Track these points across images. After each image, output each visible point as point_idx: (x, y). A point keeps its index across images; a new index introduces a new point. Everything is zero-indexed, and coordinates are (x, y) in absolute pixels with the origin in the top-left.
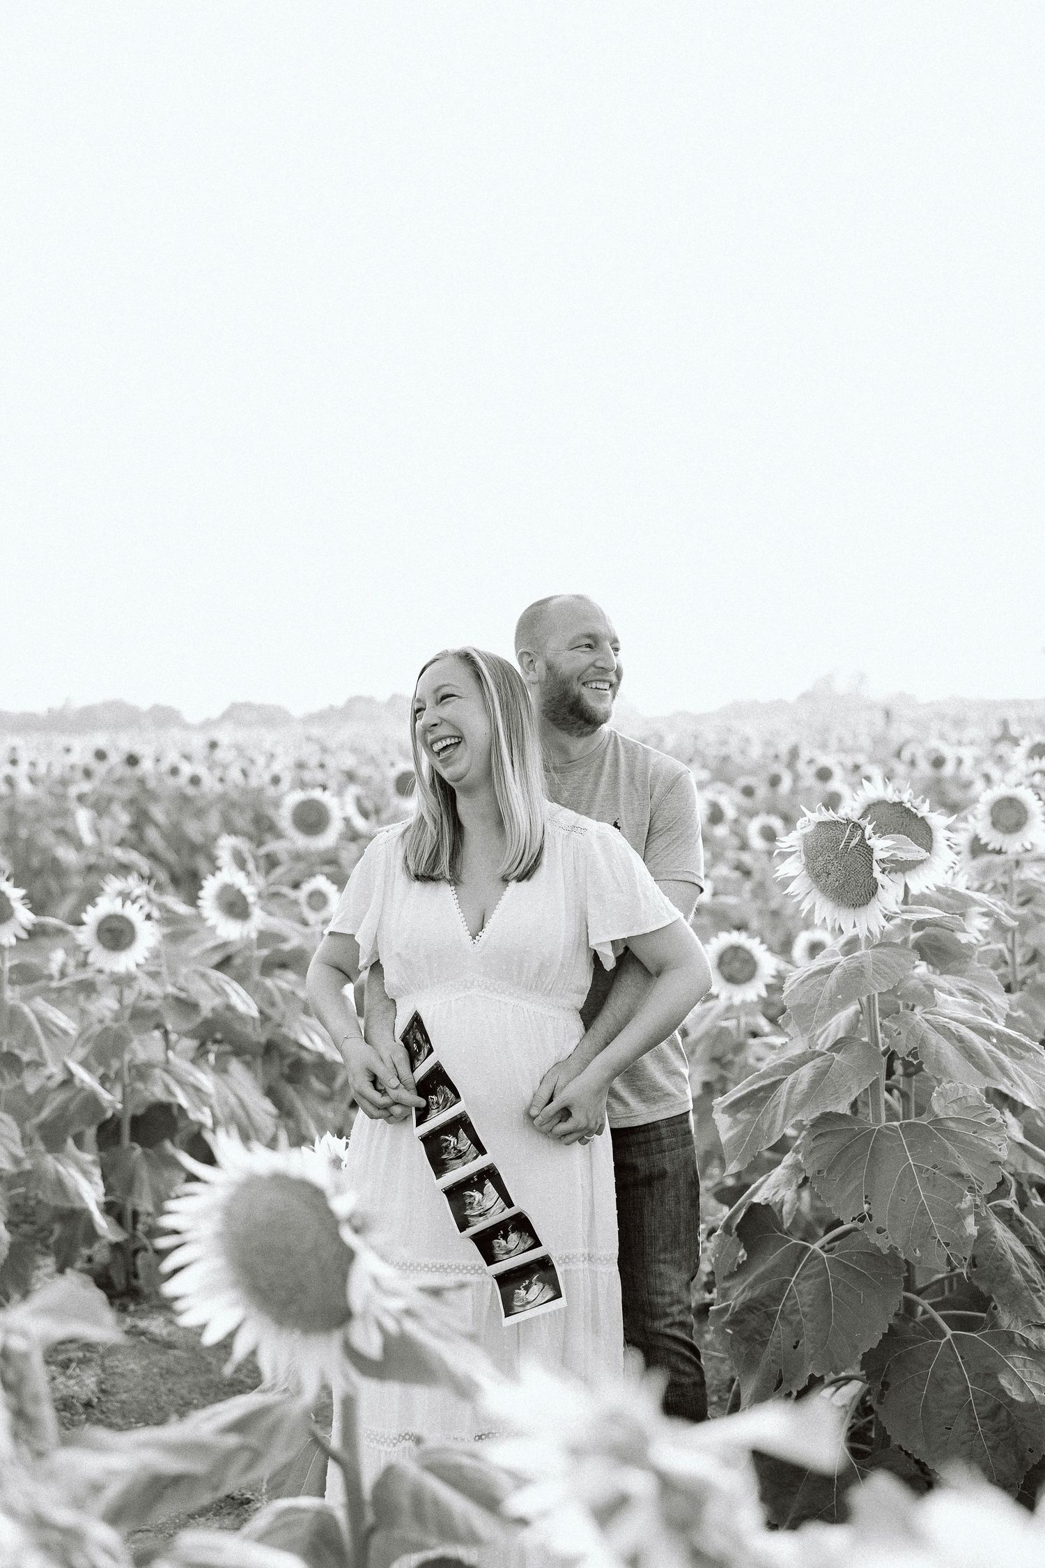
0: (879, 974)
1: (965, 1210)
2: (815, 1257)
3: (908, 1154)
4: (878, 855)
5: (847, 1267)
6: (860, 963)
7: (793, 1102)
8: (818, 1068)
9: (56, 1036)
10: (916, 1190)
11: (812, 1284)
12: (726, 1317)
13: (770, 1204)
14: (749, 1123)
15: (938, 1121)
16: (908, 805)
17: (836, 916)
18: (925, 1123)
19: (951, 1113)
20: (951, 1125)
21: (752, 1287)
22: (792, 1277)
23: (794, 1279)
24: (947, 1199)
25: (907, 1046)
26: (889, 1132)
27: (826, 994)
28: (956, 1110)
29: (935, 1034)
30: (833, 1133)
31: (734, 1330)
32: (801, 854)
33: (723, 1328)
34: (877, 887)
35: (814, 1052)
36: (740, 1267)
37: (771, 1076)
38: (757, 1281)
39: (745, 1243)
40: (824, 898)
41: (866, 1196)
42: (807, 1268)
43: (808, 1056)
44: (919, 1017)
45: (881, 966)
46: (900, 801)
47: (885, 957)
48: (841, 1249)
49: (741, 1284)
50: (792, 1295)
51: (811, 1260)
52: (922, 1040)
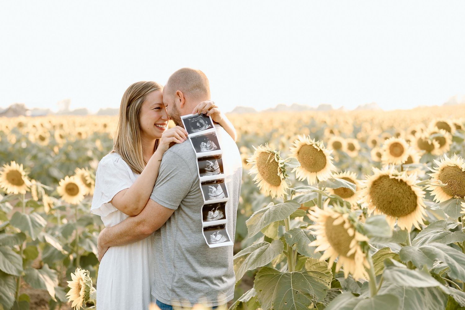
1: (311, 309)
3: (292, 286)
4: (280, 166)
7: (250, 263)
10: (292, 300)
13: (245, 302)
15: (306, 272)
16: (314, 146)
17: (270, 189)
18: (301, 273)
19: (312, 269)
20: (311, 274)
24: (303, 304)
25: (293, 242)
26: (286, 276)
27: (260, 221)
28: (314, 268)
29: (306, 238)
30: (266, 275)
32: (256, 165)
34: (281, 179)
35: (264, 243)
37: (246, 252)
40: (266, 182)
41: (273, 301)
43: (261, 244)
44: (302, 230)
45: (284, 210)
46: (312, 144)
47: (287, 206)
52: (300, 240)
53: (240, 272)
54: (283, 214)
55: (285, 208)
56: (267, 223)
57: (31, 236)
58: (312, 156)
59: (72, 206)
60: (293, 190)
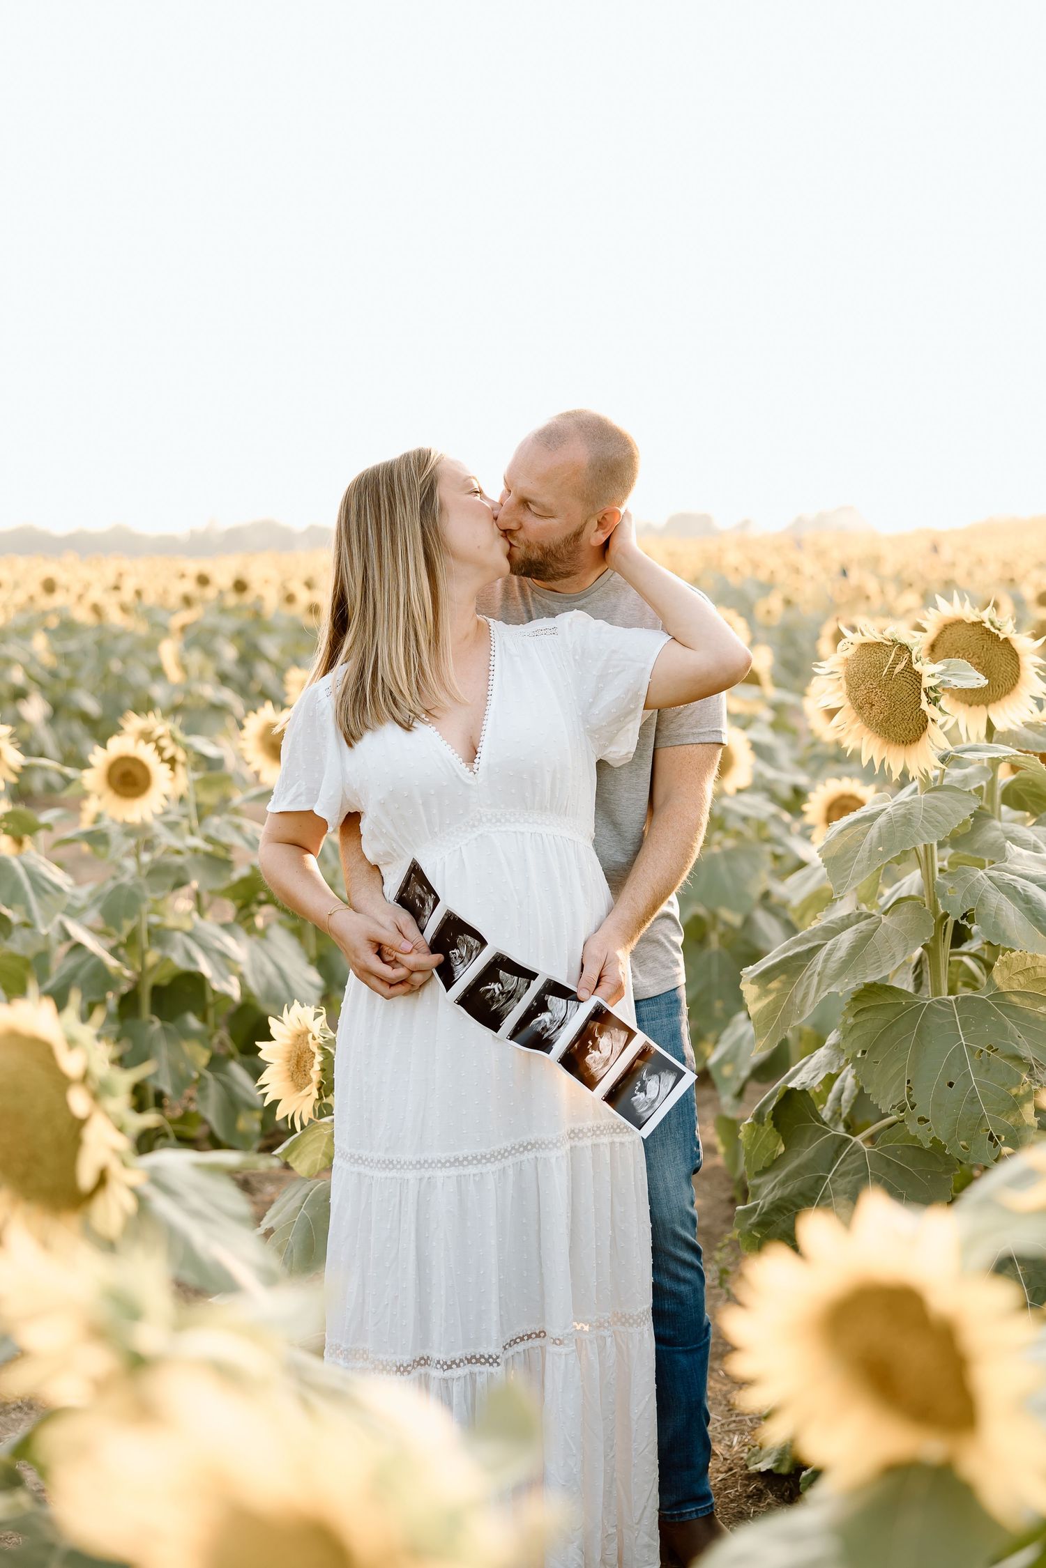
0: (928, 822)
1: (1023, 1096)
2: (857, 1150)
3: (961, 1033)
4: (927, 682)
5: (889, 1163)
6: (909, 809)
7: (829, 972)
8: (860, 932)
9: (46, 892)
10: (967, 1075)
11: (850, 1182)
12: (754, 1219)
13: (807, 1089)
14: (782, 994)
15: (999, 995)
16: (988, 625)
17: (885, 755)
18: (984, 997)
19: (1015, 986)
20: (1015, 999)
21: (783, 1183)
22: (829, 1172)
23: (830, 1176)
24: (1003, 1085)
25: (962, 907)
26: (941, 1007)
27: (866, 846)
28: (1022, 982)
29: (997, 893)
30: (877, 1008)
31: (761, 1233)
32: (843, 682)
33: (750, 1231)
34: (927, 721)
35: (861, 914)
36: (774, 1161)
37: (808, 941)
38: (788, 1178)
39: (782, 1135)
40: (871, 734)
41: (909, 1082)
42: (844, 1165)
43: (853, 919)
44: (981, 873)
45: (933, 813)
46: (980, 620)
47: (939, 804)
48: (884, 1142)
49: (772, 1181)
50: (827, 1193)
51: (851, 1154)
52: (981, 900)
53: (798, 1001)
54: (933, 826)
55: (935, 808)
56: (888, 851)
57: (33, 920)
58: (978, 657)
59: (130, 831)
60: (946, 756)
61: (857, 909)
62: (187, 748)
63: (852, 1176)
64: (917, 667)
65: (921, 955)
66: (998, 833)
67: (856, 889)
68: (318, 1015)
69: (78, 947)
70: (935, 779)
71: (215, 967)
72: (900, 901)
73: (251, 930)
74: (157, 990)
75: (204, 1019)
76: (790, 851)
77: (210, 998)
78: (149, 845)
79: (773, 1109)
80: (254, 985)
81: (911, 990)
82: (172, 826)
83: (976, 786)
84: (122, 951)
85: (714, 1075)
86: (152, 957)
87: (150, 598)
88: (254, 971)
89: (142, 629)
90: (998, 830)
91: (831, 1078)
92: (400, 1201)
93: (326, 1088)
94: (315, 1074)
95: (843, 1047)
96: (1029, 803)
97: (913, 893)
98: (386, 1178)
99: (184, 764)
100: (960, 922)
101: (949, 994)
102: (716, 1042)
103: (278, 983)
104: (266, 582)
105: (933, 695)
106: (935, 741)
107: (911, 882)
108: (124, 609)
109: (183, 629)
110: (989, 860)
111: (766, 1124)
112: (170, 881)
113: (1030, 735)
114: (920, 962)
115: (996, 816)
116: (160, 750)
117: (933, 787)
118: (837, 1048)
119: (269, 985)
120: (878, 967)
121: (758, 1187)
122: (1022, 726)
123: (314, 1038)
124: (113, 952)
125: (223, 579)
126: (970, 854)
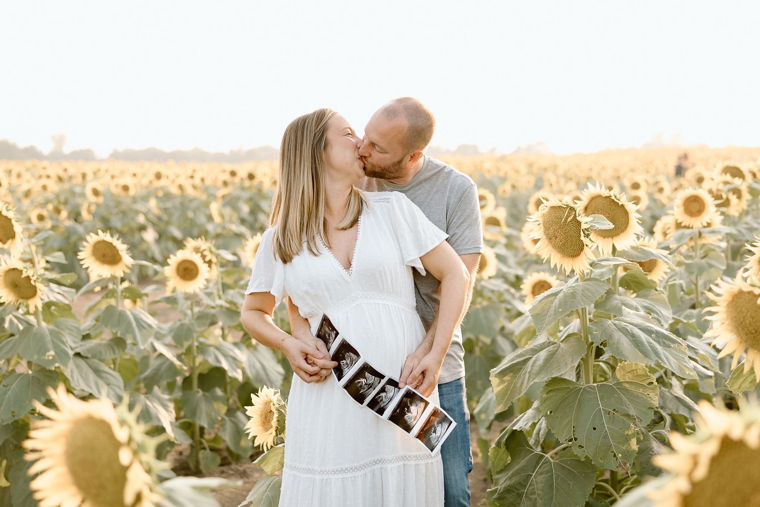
0: (583, 296)
1: (631, 435)
2: (547, 461)
3: (600, 403)
4: (584, 226)
5: (563, 468)
6: (574, 290)
7: (534, 371)
8: (549, 352)
9: (144, 328)
10: (603, 424)
11: (544, 478)
12: (496, 496)
13: (522, 431)
14: (510, 383)
15: (619, 383)
16: (613, 198)
17: (562, 262)
18: (611, 384)
19: (627, 379)
20: (627, 385)
21: (510, 478)
22: (533, 472)
23: (534, 474)
24: (621, 429)
25: (601, 339)
26: (590, 390)
27: (553, 308)
28: (630, 377)
29: (617, 332)
30: (558, 389)
31: (499, 503)
32: (541, 226)
33: (494, 502)
34: (584, 246)
35: (550, 342)
36: (506, 466)
37: (524, 356)
38: (513, 475)
39: (510, 453)
40: (555, 252)
41: (574, 427)
42: (542, 468)
43: (546, 344)
44: (610, 322)
45: (587, 292)
46: (609, 195)
47: (589, 287)
48: (561, 457)
49: (505, 477)
50: (532, 483)
51: (544, 463)
52: (610, 335)
53: (518, 386)
54: (586, 298)
55: (588, 289)
56: (564, 311)
57: (137, 342)
58: (609, 214)
59: (188, 297)
60: (593, 263)
61: (548, 339)
62: (217, 256)
63: (546, 474)
64: (579, 218)
65: (580, 362)
66: (618, 301)
67: (548, 330)
68: (275, 393)
69: (161, 355)
70: (587, 274)
71: (230, 365)
72: (569, 336)
73: (249, 346)
74: (201, 376)
75: (225, 391)
76: (514, 307)
77: (228, 380)
78: (198, 303)
79: (506, 440)
80: (250, 373)
81: (574, 380)
82: (209, 295)
83: (607, 278)
84: (183, 357)
85: (477, 418)
86: (199, 360)
87: (208, 182)
88: (250, 367)
89: (204, 197)
90: (618, 300)
91: (534, 425)
92: (313, 490)
93: (281, 429)
94: (274, 423)
95: (541, 409)
96: (633, 286)
97: (575, 331)
98: (306, 478)
99: (216, 264)
100: (600, 347)
101: (593, 383)
102: (478, 402)
103: (262, 373)
104: (265, 175)
105: (587, 233)
106: (588, 255)
107: (575, 325)
108: (194, 187)
109: (224, 197)
110: (613, 315)
111: (502, 448)
112: (208, 322)
113: (634, 252)
114: (579, 366)
115: (617, 292)
116: (204, 257)
117: (586, 278)
118: (537, 409)
119: (258, 374)
120: (558, 370)
121: (498, 479)
122: (630, 248)
123: (274, 405)
124: (179, 357)
125: (242, 173)
126: (604, 312)
